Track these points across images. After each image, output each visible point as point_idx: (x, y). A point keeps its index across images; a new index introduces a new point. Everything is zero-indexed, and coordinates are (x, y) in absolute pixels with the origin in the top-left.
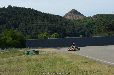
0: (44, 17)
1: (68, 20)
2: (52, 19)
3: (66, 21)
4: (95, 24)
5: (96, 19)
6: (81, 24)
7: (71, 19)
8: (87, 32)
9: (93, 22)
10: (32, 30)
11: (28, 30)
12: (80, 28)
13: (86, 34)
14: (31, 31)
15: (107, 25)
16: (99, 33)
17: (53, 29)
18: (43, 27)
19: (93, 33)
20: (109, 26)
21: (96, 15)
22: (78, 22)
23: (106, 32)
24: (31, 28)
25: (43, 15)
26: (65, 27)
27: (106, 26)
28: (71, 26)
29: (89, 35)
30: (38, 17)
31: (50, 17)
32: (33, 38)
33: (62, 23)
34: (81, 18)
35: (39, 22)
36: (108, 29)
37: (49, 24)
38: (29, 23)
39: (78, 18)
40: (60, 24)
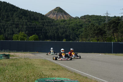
0: (22, 14)
1: (51, 19)
2: (32, 18)
3: (48, 20)
4: (83, 26)
5: (84, 20)
6: (66, 26)
7: (55, 18)
8: (73, 35)
9: (80, 24)
10: (7, 29)
11: (2, 28)
12: (64, 30)
13: (71, 38)
14: (5, 30)
15: (95, 28)
16: (86, 38)
17: (32, 30)
18: (21, 26)
19: (79, 38)
20: (98, 30)
21: (85, 16)
22: (62, 23)
23: (94, 37)
24: (6, 27)
25: (22, 12)
26: (46, 28)
27: (95, 30)
28: (54, 27)
29: (75, 39)
30: (15, 14)
31: (30, 14)
32: (6, 39)
33: (43, 23)
34: (66, 19)
35: (15, 20)
36: (97, 34)
37: (28, 23)
38: (3, 20)
39: (63, 18)
40: (40, 24)
